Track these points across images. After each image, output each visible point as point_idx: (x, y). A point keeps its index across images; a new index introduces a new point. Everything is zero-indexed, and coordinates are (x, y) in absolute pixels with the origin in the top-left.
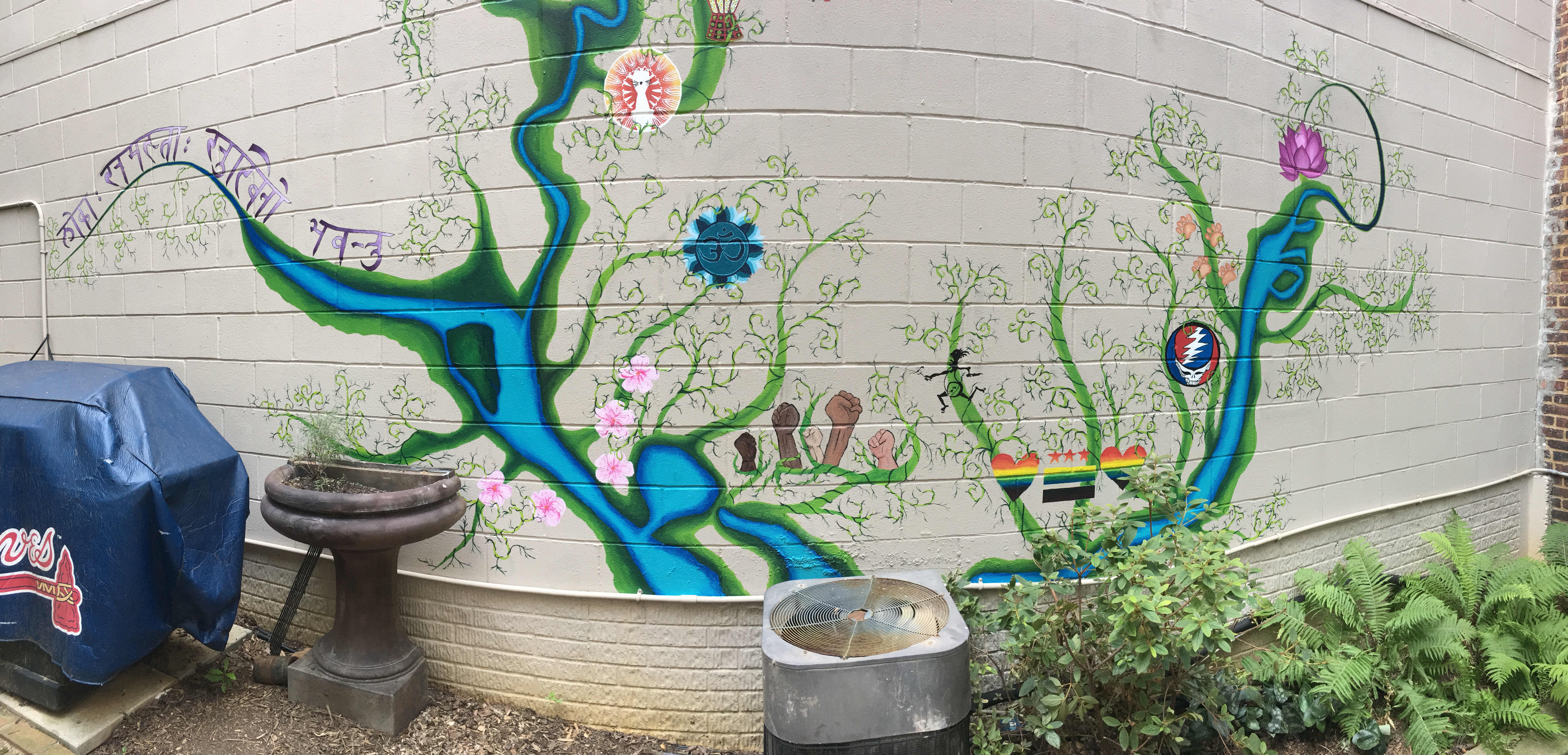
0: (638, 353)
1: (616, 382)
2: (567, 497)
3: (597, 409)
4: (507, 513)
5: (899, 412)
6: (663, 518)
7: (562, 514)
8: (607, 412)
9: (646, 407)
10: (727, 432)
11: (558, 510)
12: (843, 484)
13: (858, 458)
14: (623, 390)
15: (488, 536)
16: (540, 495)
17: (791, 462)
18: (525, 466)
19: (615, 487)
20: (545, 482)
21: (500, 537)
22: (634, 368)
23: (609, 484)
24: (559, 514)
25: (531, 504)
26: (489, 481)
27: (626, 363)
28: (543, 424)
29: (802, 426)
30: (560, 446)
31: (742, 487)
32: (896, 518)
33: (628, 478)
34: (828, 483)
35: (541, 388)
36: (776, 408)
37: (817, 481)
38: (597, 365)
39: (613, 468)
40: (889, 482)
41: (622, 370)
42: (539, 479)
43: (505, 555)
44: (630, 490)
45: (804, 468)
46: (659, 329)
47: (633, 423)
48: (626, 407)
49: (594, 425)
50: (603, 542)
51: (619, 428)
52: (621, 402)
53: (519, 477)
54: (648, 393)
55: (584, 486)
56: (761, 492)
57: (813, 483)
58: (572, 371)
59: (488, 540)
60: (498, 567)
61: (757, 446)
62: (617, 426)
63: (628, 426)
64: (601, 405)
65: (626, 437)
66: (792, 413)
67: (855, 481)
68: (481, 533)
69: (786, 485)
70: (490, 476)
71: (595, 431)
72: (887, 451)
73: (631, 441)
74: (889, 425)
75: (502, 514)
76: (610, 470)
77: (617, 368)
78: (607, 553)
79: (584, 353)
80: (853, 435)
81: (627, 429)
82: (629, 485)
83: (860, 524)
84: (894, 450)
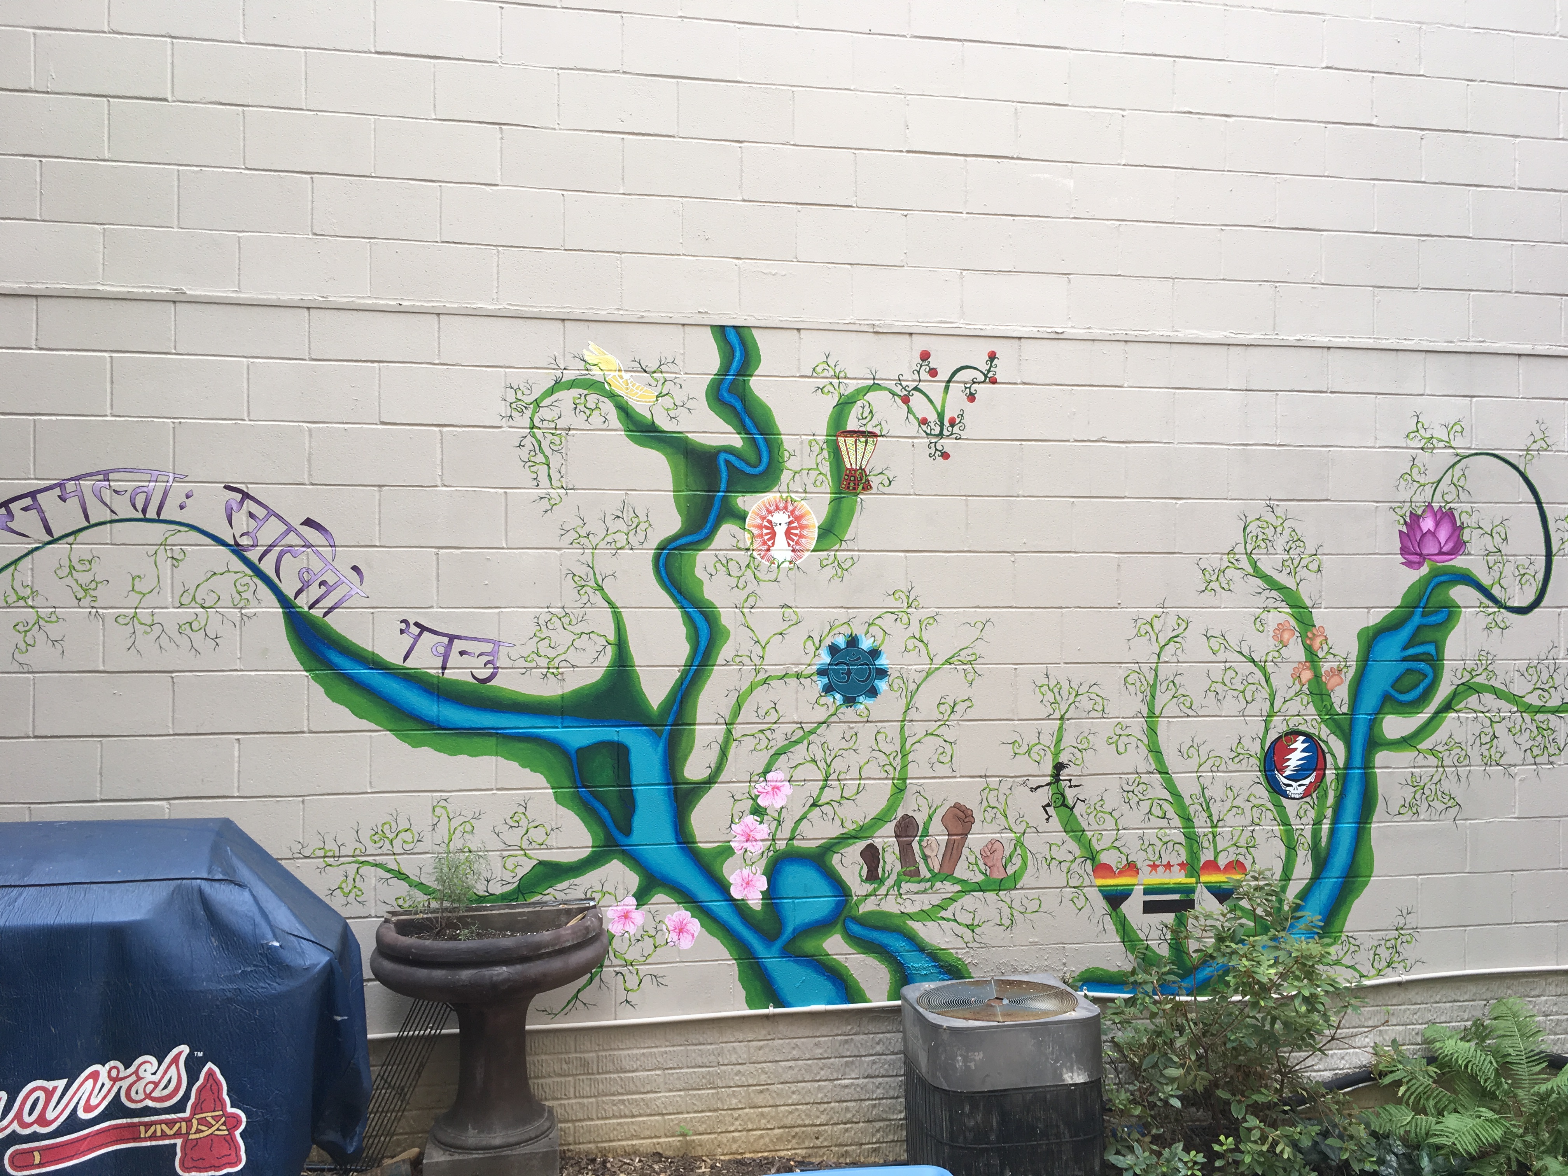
0: (773, 769)
1: (752, 798)
2: (702, 916)
3: (733, 826)
4: (639, 940)
5: (1008, 822)
6: (794, 930)
7: (696, 935)
8: (743, 828)
9: (779, 822)
10: (854, 843)
11: (692, 931)
12: (958, 892)
13: (971, 866)
14: (758, 805)
15: (617, 969)
16: (674, 918)
17: (910, 871)
18: (659, 889)
19: (749, 902)
20: (679, 903)
21: (630, 968)
22: (769, 784)
23: (743, 900)
24: (693, 936)
25: (664, 928)
26: (619, 908)
27: (762, 779)
28: (678, 843)
29: (921, 836)
30: (696, 864)
31: (866, 896)
32: (1007, 925)
33: (761, 892)
34: (943, 891)
35: (678, 807)
36: (898, 819)
37: (934, 889)
38: (734, 782)
39: (748, 883)
40: (1000, 890)
41: (757, 786)
42: (673, 901)
43: (636, 987)
44: (763, 904)
45: (922, 877)
46: (794, 746)
47: (767, 837)
48: (761, 822)
49: (729, 842)
50: (735, 959)
51: (754, 843)
52: (756, 818)
53: (652, 901)
54: (782, 808)
55: (719, 903)
56: (883, 901)
57: (930, 891)
58: (710, 788)
59: (617, 973)
60: (627, 1001)
61: (880, 857)
62: (752, 841)
63: (762, 840)
64: (737, 821)
65: (761, 852)
66: (912, 824)
67: (968, 889)
68: (610, 966)
69: (906, 894)
70: (622, 903)
71: (730, 847)
72: (997, 860)
73: (765, 855)
74: (999, 835)
75: (633, 943)
76: (744, 885)
77: (753, 784)
78: (739, 970)
79: (722, 770)
80: (966, 845)
81: (761, 843)
82: (762, 899)
83: (973, 931)
84: (1004, 859)
